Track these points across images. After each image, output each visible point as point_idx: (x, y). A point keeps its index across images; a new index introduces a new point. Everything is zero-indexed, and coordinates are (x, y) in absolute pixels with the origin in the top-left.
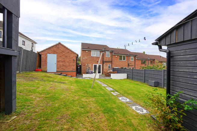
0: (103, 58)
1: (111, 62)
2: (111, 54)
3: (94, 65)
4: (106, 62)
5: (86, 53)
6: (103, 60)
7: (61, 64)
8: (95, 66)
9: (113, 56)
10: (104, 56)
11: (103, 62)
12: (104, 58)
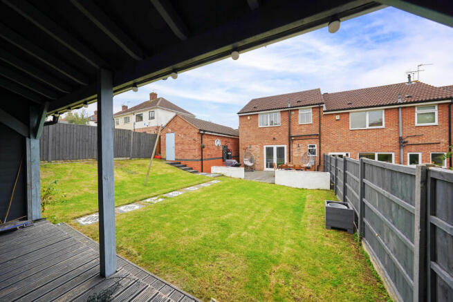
0: (290, 129)
1: (319, 136)
2: (317, 113)
3: (265, 147)
4: (299, 137)
5: (247, 122)
6: (290, 133)
7: (180, 147)
8: (270, 151)
9: (322, 118)
10: (293, 123)
11: (291, 140)
12: (292, 127)
